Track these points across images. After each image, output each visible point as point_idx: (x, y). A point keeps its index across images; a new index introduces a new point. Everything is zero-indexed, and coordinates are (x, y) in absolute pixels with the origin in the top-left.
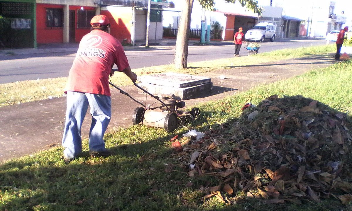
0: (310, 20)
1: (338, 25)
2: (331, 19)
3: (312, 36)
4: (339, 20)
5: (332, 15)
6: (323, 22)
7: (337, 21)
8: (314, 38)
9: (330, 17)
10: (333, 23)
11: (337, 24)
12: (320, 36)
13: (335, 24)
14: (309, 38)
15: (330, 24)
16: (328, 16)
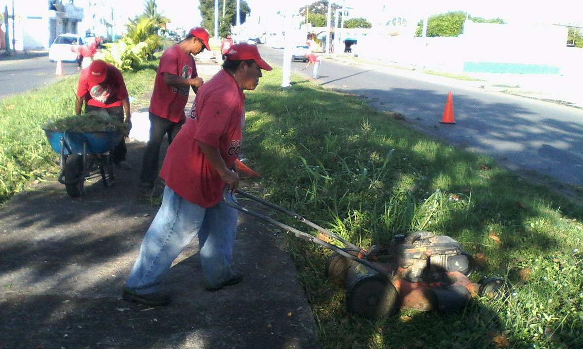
0: (10, 13)
1: (70, 24)
2: (53, 11)
3: (19, 47)
4: (70, 15)
5: (54, 3)
6: (41, 18)
7: (67, 15)
8: (26, 55)
9: (53, 8)
10: (59, 20)
11: (67, 21)
12: (38, 48)
13: (64, 21)
14: (12, 54)
15: (53, 22)
16: (48, 6)
